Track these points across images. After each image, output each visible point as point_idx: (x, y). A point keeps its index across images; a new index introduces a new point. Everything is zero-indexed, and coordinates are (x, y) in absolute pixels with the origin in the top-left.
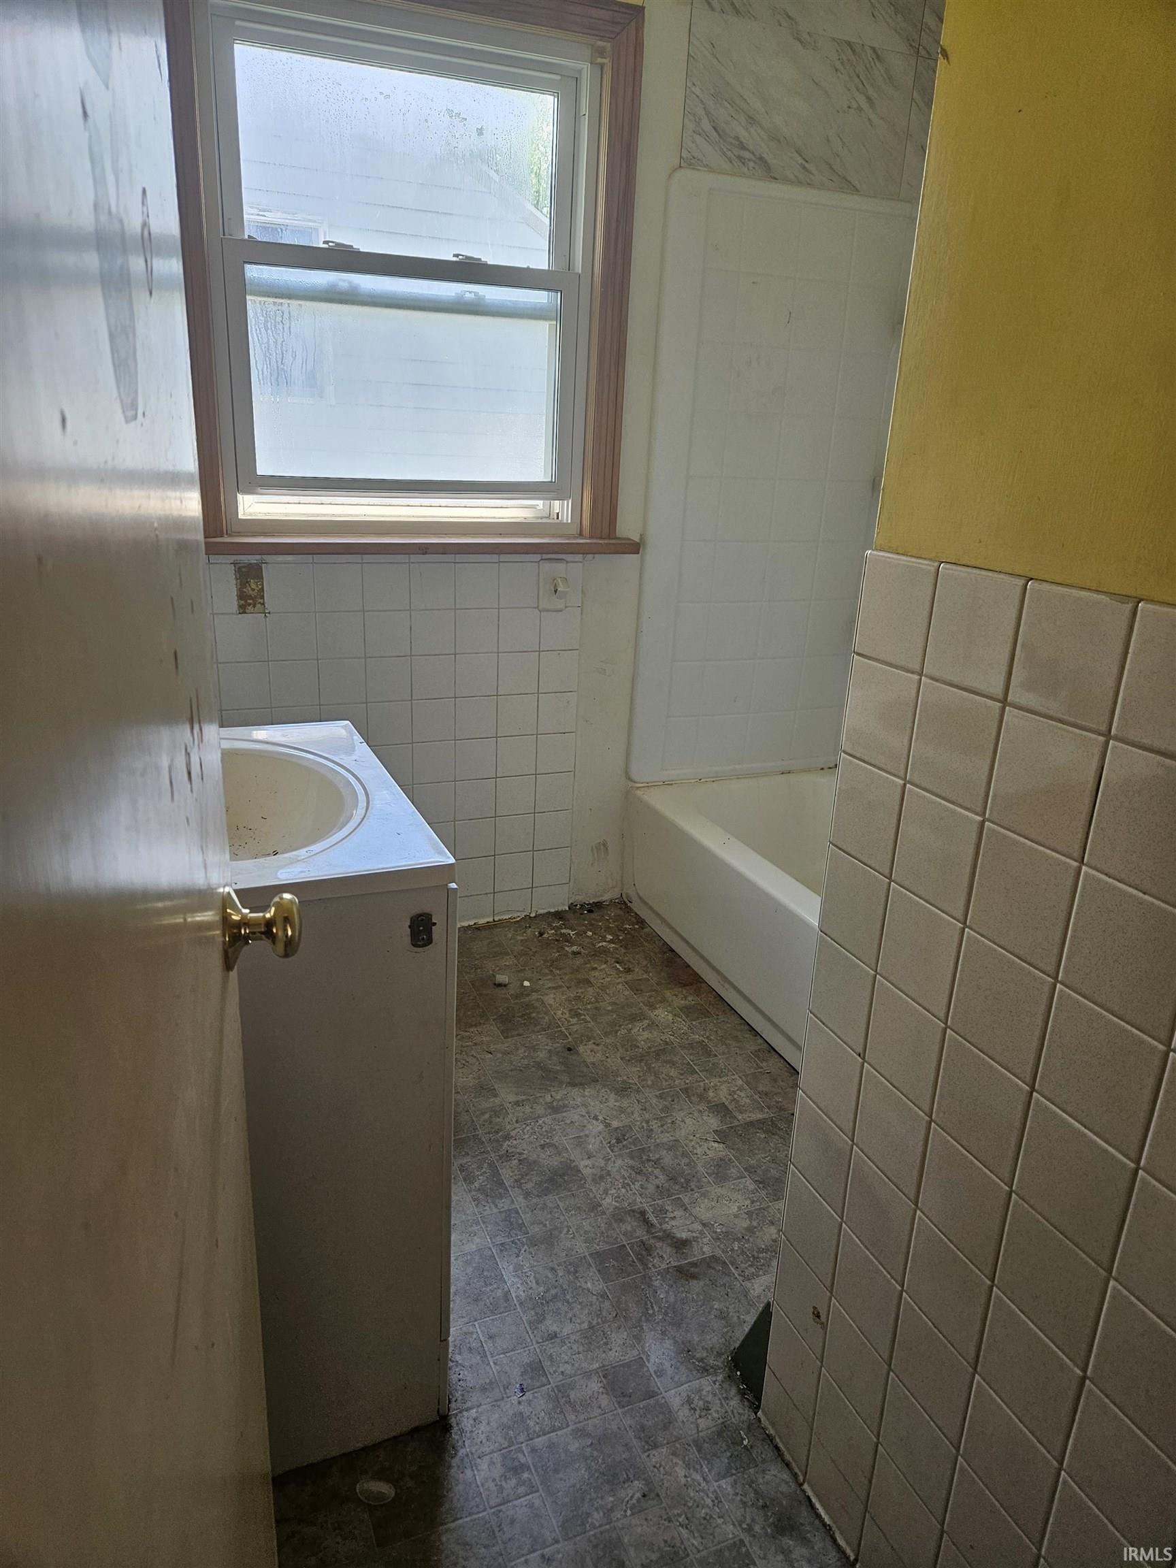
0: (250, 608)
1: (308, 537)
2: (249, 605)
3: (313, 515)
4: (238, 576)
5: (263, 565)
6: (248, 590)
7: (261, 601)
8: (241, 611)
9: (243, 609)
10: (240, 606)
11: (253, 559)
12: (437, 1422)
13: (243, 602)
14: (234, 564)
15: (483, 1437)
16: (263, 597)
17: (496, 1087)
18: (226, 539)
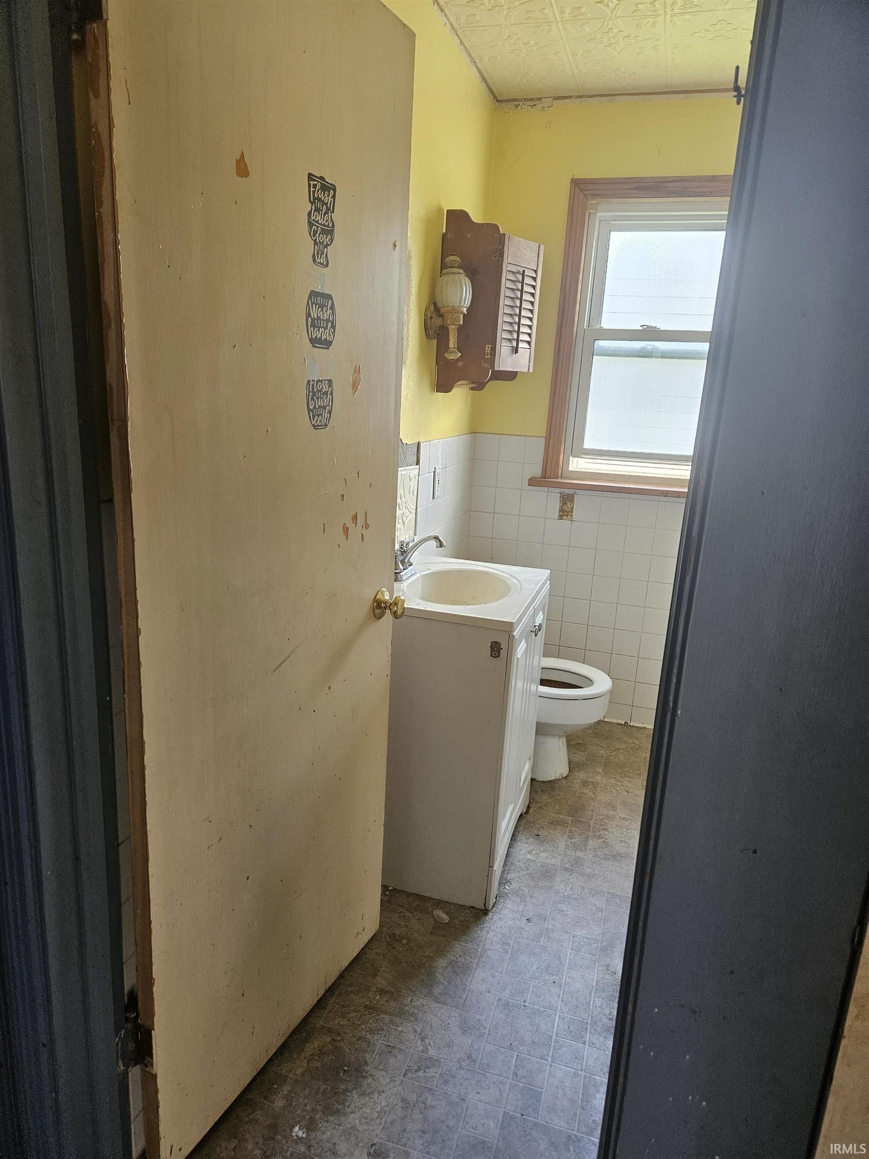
0: (565, 517)
1: (602, 482)
2: (565, 515)
3: (596, 469)
4: (562, 500)
5: (575, 495)
6: (565, 507)
7: (571, 514)
8: (560, 518)
9: (561, 517)
10: (560, 516)
11: (570, 491)
12: (483, 910)
13: (562, 513)
14: (561, 493)
15: (499, 926)
16: (572, 512)
17: (618, 807)
18: (559, 480)
